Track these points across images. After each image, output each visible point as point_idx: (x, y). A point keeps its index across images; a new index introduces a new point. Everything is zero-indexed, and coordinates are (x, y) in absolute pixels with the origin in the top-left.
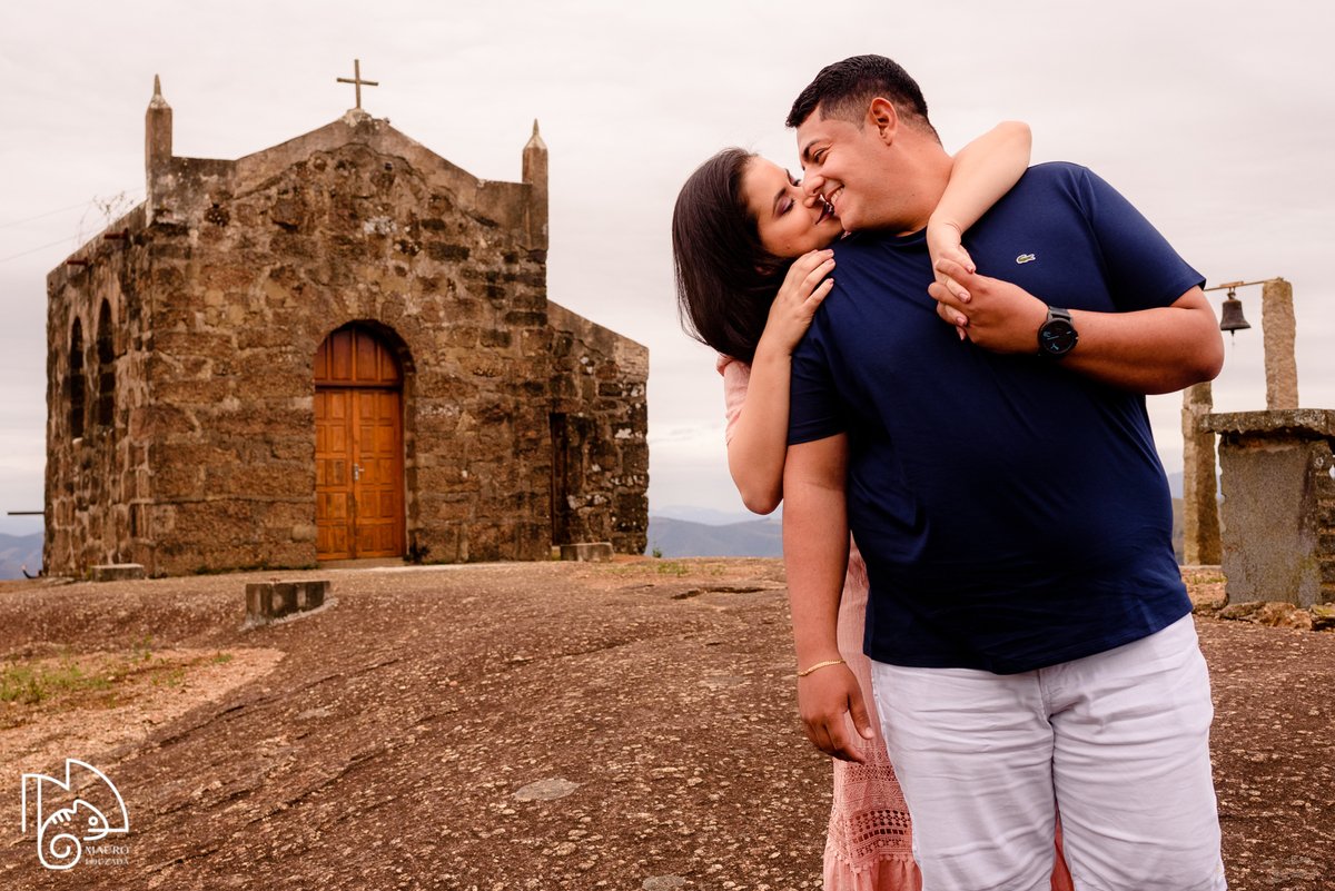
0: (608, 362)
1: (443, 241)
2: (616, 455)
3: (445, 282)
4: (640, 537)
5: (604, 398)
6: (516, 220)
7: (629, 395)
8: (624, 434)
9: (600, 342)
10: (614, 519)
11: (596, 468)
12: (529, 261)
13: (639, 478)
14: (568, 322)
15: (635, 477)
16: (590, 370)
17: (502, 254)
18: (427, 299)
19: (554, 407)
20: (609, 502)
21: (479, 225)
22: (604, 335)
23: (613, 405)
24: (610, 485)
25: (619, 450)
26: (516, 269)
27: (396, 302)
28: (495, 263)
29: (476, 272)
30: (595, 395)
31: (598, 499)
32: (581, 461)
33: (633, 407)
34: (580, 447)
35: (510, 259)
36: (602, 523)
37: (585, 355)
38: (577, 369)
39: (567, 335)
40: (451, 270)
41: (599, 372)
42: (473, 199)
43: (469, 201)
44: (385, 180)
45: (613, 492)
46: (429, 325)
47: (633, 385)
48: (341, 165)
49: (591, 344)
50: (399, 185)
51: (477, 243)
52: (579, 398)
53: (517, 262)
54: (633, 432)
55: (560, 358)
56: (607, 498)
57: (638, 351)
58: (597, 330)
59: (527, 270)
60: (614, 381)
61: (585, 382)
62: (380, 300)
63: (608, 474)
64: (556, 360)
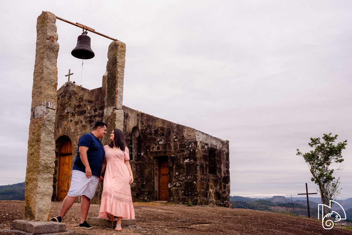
0: (182, 136)
1: (81, 110)
2: (184, 168)
3: (80, 121)
4: (192, 198)
5: (181, 149)
6: (97, 99)
7: (189, 147)
8: (187, 161)
9: (179, 130)
10: (183, 191)
11: (177, 173)
12: (100, 110)
13: (191, 177)
14: (169, 125)
15: (190, 176)
16: (176, 140)
17: (93, 110)
18: (76, 127)
19: (165, 154)
20: (181, 185)
21: (88, 103)
22: (181, 128)
23: (183, 151)
24: (182, 179)
25: (185, 167)
26: (97, 113)
27: (69, 129)
28: (92, 113)
29: (87, 116)
30: (178, 148)
31: (178, 184)
32: (173, 171)
33: (190, 151)
34: (172, 167)
35: (95, 111)
36: (179, 193)
37: (174, 135)
38: (172, 140)
39: (169, 130)
40: (82, 118)
41: (179, 140)
42: (88, 96)
43: (87, 97)
44: (70, 98)
45: (183, 182)
46: (76, 134)
47: (190, 143)
48: (62, 97)
49: (176, 131)
50: (73, 98)
51: (88, 108)
52: (173, 150)
53: (97, 111)
54: (190, 160)
55: (167, 137)
56: (180, 184)
57: (191, 131)
58: (178, 126)
59: (99, 113)
60: (184, 143)
61: (174, 144)
62: (66, 129)
63: (181, 175)
64: (166, 138)
